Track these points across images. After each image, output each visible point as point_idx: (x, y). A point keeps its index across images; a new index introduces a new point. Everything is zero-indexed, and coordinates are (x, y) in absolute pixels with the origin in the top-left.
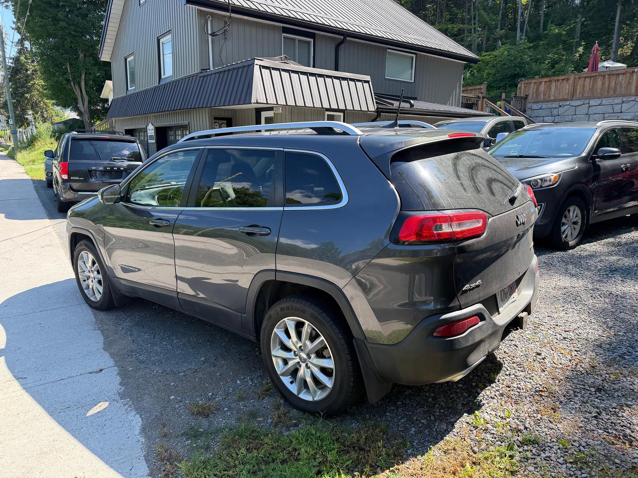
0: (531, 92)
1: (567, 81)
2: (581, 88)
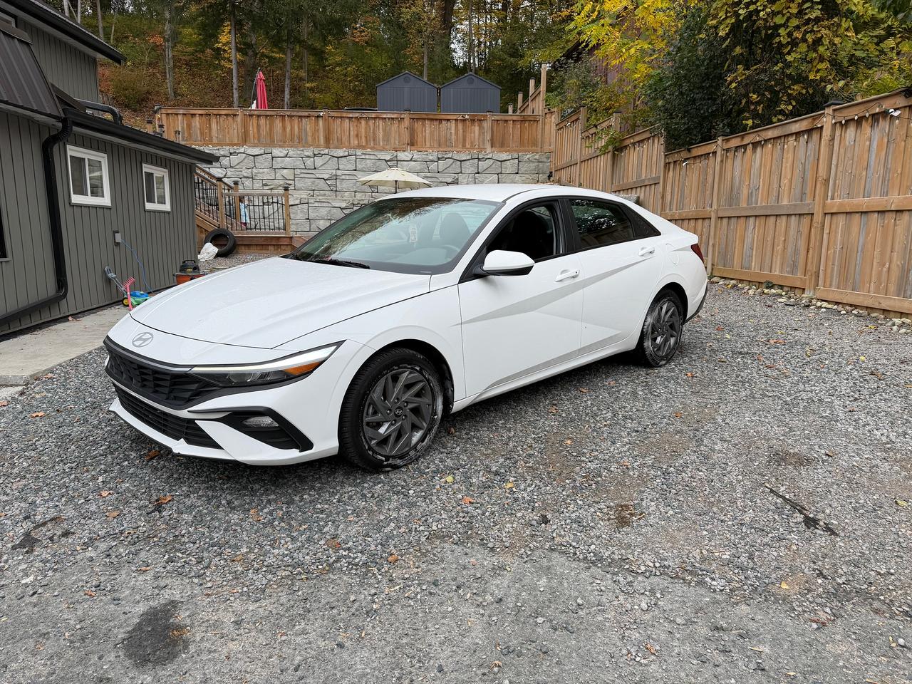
1: (233, 119)
2: (255, 130)
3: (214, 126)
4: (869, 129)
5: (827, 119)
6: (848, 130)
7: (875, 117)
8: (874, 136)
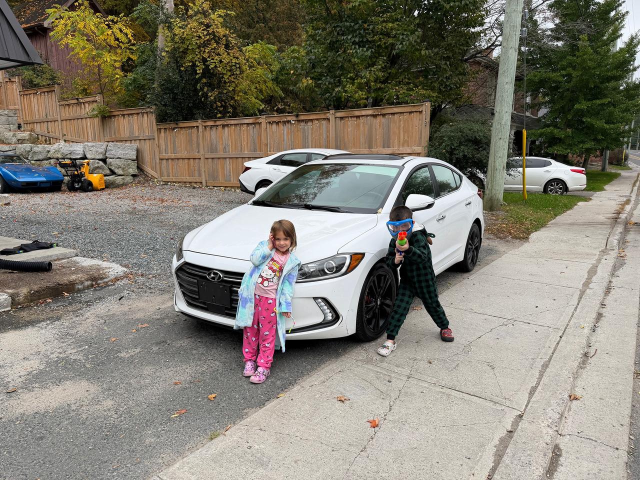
4: (282, 127)
5: (263, 120)
6: (273, 126)
7: (285, 122)
8: (285, 129)
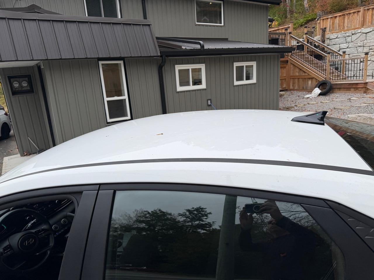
0: (328, 25)
1: (358, 14)
2: (370, 18)
3: (346, 20)
